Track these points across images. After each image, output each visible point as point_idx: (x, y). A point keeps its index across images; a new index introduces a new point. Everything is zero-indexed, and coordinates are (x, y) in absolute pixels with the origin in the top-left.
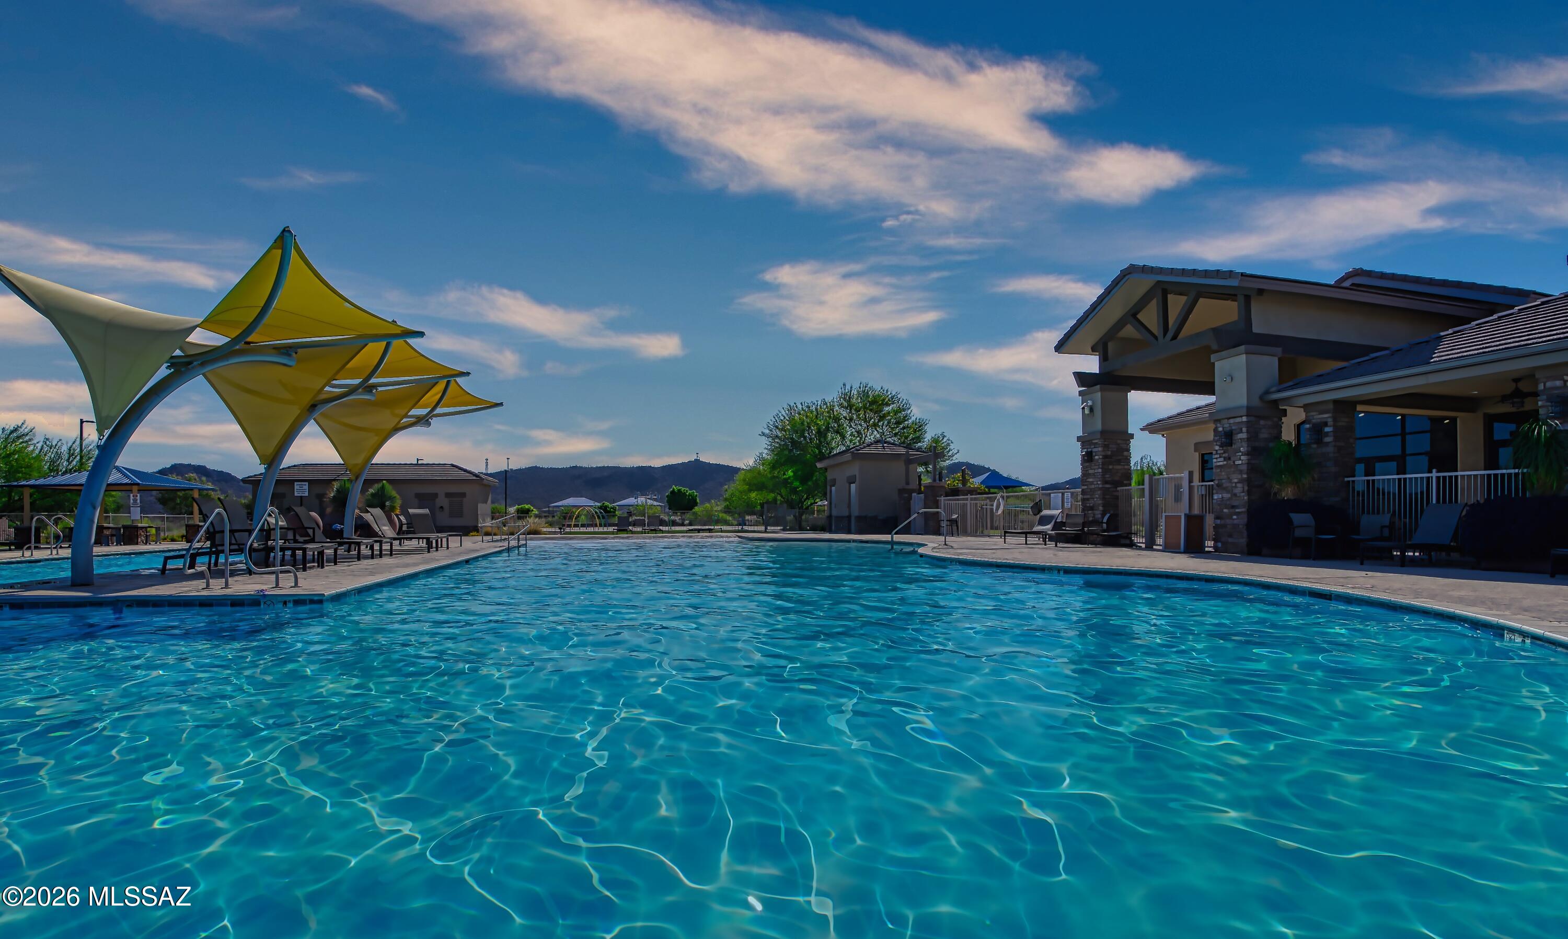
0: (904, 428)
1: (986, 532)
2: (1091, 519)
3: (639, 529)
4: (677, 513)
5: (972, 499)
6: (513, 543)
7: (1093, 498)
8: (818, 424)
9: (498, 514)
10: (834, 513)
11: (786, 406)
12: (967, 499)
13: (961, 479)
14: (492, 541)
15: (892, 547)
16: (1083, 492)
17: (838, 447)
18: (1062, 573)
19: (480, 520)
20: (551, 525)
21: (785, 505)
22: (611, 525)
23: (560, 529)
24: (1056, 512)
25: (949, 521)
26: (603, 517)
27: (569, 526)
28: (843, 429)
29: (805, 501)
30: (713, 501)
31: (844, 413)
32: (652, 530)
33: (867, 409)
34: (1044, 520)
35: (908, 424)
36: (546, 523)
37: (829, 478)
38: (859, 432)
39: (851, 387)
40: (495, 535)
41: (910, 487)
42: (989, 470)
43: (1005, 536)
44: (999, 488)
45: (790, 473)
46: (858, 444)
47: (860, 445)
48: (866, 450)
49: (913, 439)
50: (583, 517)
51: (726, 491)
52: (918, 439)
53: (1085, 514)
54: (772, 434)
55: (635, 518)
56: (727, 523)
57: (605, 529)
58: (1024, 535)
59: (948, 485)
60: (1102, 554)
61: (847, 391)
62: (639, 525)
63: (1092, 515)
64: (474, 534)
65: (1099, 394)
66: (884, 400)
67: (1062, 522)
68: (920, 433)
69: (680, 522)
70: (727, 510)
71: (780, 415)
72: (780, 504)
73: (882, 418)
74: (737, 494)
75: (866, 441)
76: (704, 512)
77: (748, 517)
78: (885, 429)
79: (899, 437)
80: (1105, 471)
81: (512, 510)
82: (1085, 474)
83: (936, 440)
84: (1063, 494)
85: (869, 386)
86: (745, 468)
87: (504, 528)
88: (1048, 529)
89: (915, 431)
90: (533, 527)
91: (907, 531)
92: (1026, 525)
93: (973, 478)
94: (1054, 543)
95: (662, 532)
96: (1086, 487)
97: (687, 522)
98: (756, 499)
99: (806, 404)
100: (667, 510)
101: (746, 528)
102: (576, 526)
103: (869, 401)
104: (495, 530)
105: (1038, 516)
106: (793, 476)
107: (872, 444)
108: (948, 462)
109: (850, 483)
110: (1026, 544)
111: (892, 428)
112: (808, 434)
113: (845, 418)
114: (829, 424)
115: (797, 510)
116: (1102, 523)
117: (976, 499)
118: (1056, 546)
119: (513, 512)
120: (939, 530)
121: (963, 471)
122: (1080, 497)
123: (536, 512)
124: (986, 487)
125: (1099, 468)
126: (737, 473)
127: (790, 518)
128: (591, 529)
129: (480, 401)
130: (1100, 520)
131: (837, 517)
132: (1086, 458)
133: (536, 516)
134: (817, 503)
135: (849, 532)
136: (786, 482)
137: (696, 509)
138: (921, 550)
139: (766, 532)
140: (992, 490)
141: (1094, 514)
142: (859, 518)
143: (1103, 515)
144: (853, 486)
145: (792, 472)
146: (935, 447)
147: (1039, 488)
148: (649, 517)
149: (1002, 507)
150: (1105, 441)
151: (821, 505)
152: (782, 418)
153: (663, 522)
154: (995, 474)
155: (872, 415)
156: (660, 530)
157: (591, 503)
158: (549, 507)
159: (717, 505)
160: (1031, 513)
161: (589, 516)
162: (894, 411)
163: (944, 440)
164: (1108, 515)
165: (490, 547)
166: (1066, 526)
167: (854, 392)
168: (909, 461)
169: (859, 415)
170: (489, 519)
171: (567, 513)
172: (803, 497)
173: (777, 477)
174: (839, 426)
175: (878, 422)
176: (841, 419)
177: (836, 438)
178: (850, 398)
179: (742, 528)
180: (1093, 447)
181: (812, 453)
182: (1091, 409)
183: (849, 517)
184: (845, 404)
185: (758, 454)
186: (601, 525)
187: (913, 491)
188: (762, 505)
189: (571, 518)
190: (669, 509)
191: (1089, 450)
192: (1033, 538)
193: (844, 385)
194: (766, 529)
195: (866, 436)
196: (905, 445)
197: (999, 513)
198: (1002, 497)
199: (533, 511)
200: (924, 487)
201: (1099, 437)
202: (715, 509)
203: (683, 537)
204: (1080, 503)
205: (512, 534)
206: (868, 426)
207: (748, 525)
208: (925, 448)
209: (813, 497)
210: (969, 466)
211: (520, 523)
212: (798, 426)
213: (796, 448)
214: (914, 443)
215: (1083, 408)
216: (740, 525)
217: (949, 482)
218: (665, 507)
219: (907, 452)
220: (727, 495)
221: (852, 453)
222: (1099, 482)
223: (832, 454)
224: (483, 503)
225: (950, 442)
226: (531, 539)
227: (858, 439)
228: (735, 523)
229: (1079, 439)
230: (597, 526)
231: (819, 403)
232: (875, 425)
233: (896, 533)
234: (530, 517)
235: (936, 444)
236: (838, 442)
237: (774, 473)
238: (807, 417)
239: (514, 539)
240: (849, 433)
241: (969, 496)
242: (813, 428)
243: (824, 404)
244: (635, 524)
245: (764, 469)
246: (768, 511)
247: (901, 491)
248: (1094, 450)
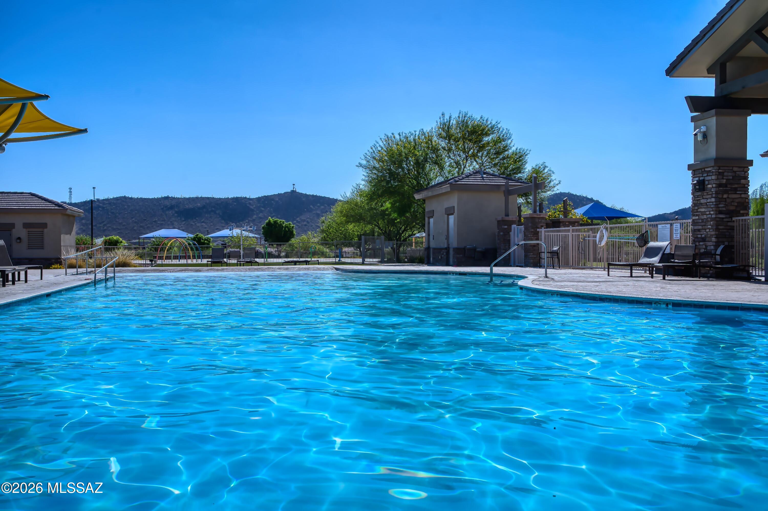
0: (504, 158)
1: (588, 264)
2: (702, 251)
3: (234, 261)
4: (273, 245)
5: (573, 231)
6: (100, 276)
7: (706, 229)
8: (416, 155)
9: (83, 246)
10: (433, 245)
11: (383, 137)
12: (568, 231)
13: (562, 210)
14: (77, 274)
15: (491, 280)
16: (694, 223)
17: (436, 178)
18: (670, 306)
19: (64, 252)
20: (141, 257)
21: (383, 237)
22: (204, 257)
23: (151, 261)
24: (665, 244)
25: (550, 253)
26: (197, 249)
27: (161, 258)
28: (441, 160)
29: (402, 233)
30: (310, 233)
31: (443, 144)
32: (247, 262)
33: (466, 139)
34: (651, 252)
35: (508, 154)
36: (135, 255)
37: (427, 210)
38: (457, 163)
39: (450, 117)
40: (80, 267)
41: (510, 218)
42: (591, 200)
43: (608, 269)
44: (602, 219)
45: (388, 205)
46: (456, 175)
47: (459, 176)
48: (465, 182)
49: (513, 170)
50: (176, 249)
51: (323, 222)
52: (519, 170)
53: (696, 245)
54: (369, 165)
55: (229, 250)
56: (323, 255)
57: (199, 261)
58: (629, 268)
59: (549, 217)
60: (715, 287)
61: (445, 121)
62: (234, 257)
63: (704, 247)
64: (56, 266)
65: (714, 118)
66: (483, 130)
67: (670, 254)
68: (520, 163)
69: (276, 254)
70: (324, 242)
71: (378, 145)
72: (378, 236)
73: (482, 148)
74: (334, 225)
75: (465, 172)
76: (301, 244)
77: (345, 249)
78: (485, 159)
79: (498, 168)
80: (719, 201)
81: (99, 241)
82: (696, 203)
83: (537, 171)
84: (671, 225)
85: (468, 115)
86: (342, 199)
87: (90, 260)
88: (655, 261)
89: (515, 162)
90: (122, 259)
91: (506, 263)
92: (631, 257)
93: (575, 208)
94: (662, 276)
95: (258, 264)
96: (697, 217)
97: (283, 254)
98: (353, 231)
99: (404, 135)
100: (263, 242)
101: (343, 260)
102: (168, 258)
103: (468, 131)
104: (80, 262)
105: (644, 248)
106: (390, 208)
107: (471, 175)
108: (549, 193)
109: (449, 215)
110: (631, 276)
111: (491, 159)
112: (406, 165)
113: (444, 148)
114: (427, 154)
115: (395, 242)
116: (715, 254)
117: (579, 231)
118: (664, 278)
119: (100, 243)
120: (539, 262)
121: (565, 202)
122: (690, 228)
123: (125, 243)
124: (589, 218)
125: (712, 197)
126: (334, 205)
127: (388, 250)
128: (183, 261)
129: (62, 127)
130: (713, 252)
131: (434, 249)
132: (697, 187)
133: (125, 248)
134: (415, 234)
135: (448, 264)
136: (383, 214)
137: (293, 241)
138: (521, 283)
139: (363, 264)
140: (595, 221)
141: (706, 246)
142: (457, 250)
143: (717, 246)
144: (452, 218)
145: (390, 203)
146: (535, 178)
147: (645, 219)
148: (244, 249)
149: (605, 239)
150: (719, 169)
151: (419, 237)
152: (380, 149)
153: (258, 255)
154: (598, 205)
155: (471, 145)
156: (256, 262)
157: (184, 234)
158: (139, 239)
159: (314, 237)
160: (636, 244)
161: (182, 248)
162: (494, 141)
163: (546, 171)
164: (722, 247)
165: (74, 280)
166: (675, 257)
167: (453, 122)
168: (508, 192)
169: (458, 145)
170: (73, 251)
171: (158, 245)
172: (401, 228)
173: (375, 209)
174: (437, 157)
175: (477, 152)
176: (439, 150)
177: (434, 169)
178: (448, 128)
179: (339, 260)
180: (706, 175)
181: (410, 184)
182: (705, 136)
183: (448, 249)
184: (444, 134)
185: (355, 185)
186: (194, 257)
187: (513, 222)
188: (360, 237)
189: (162, 250)
190: (265, 241)
191: (701, 178)
192: (639, 270)
193: (443, 114)
194: (364, 260)
195: (464, 167)
196: (505, 176)
197: (602, 245)
198: (607, 229)
199: (121, 242)
200: (524, 218)
201: (713, 165)
202: (312, 241)
203: (279, 269)
204: (691, 234)
205: (99, 266)
206: (467, 157)
207: (346, 257)
208: (526, 179)
209: (411, 229)
210: (570, 196)
211: (108, 255)
212: (396, 157)
213: (394, 179)
214: (514, 173)
215: (696, 135)
216: (337, 257)
217: (550, 213)
218: (261, 238)
219: (507, 183)
220: (324, 227)
221: (451, 184)
222: (712, 213)
223: (430, 185)
224: (67, 234)
225: (551, 172)
226: (119, 272)
227: (457, 169)
228: (332, 254)
229: (690, 167)
230: (190, 258)
231: (417, 133)
232: (474, 156)
233: (496, 265)
234: (118, 249)
235: (536, 174)
236: (437, 173)
237: (371, 205)
238: (405, 147)
239: (101, 272)
240: (448, 164)
241: (571, 228)
242: (410, 159)
243: (422, 135)
244: (229, 256)
245: (361, 201)
246: (366, 243)
247: (500, 223)
248: (707, 178)
